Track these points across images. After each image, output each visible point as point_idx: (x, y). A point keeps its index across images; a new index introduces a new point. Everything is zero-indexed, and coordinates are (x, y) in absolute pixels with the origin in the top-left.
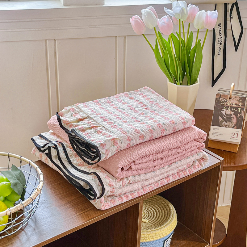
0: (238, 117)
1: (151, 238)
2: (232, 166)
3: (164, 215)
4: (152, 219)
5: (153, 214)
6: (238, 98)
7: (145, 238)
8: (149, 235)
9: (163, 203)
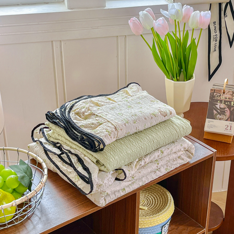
0: (231, 110)
1: (149, 224)
2: (225, 156)
3: (162, 202)
4: (151, 206)
5: (152, 202)
6: (232, 92)
7: (144, 224)
8: (148, 222)
9: (162, 191)
